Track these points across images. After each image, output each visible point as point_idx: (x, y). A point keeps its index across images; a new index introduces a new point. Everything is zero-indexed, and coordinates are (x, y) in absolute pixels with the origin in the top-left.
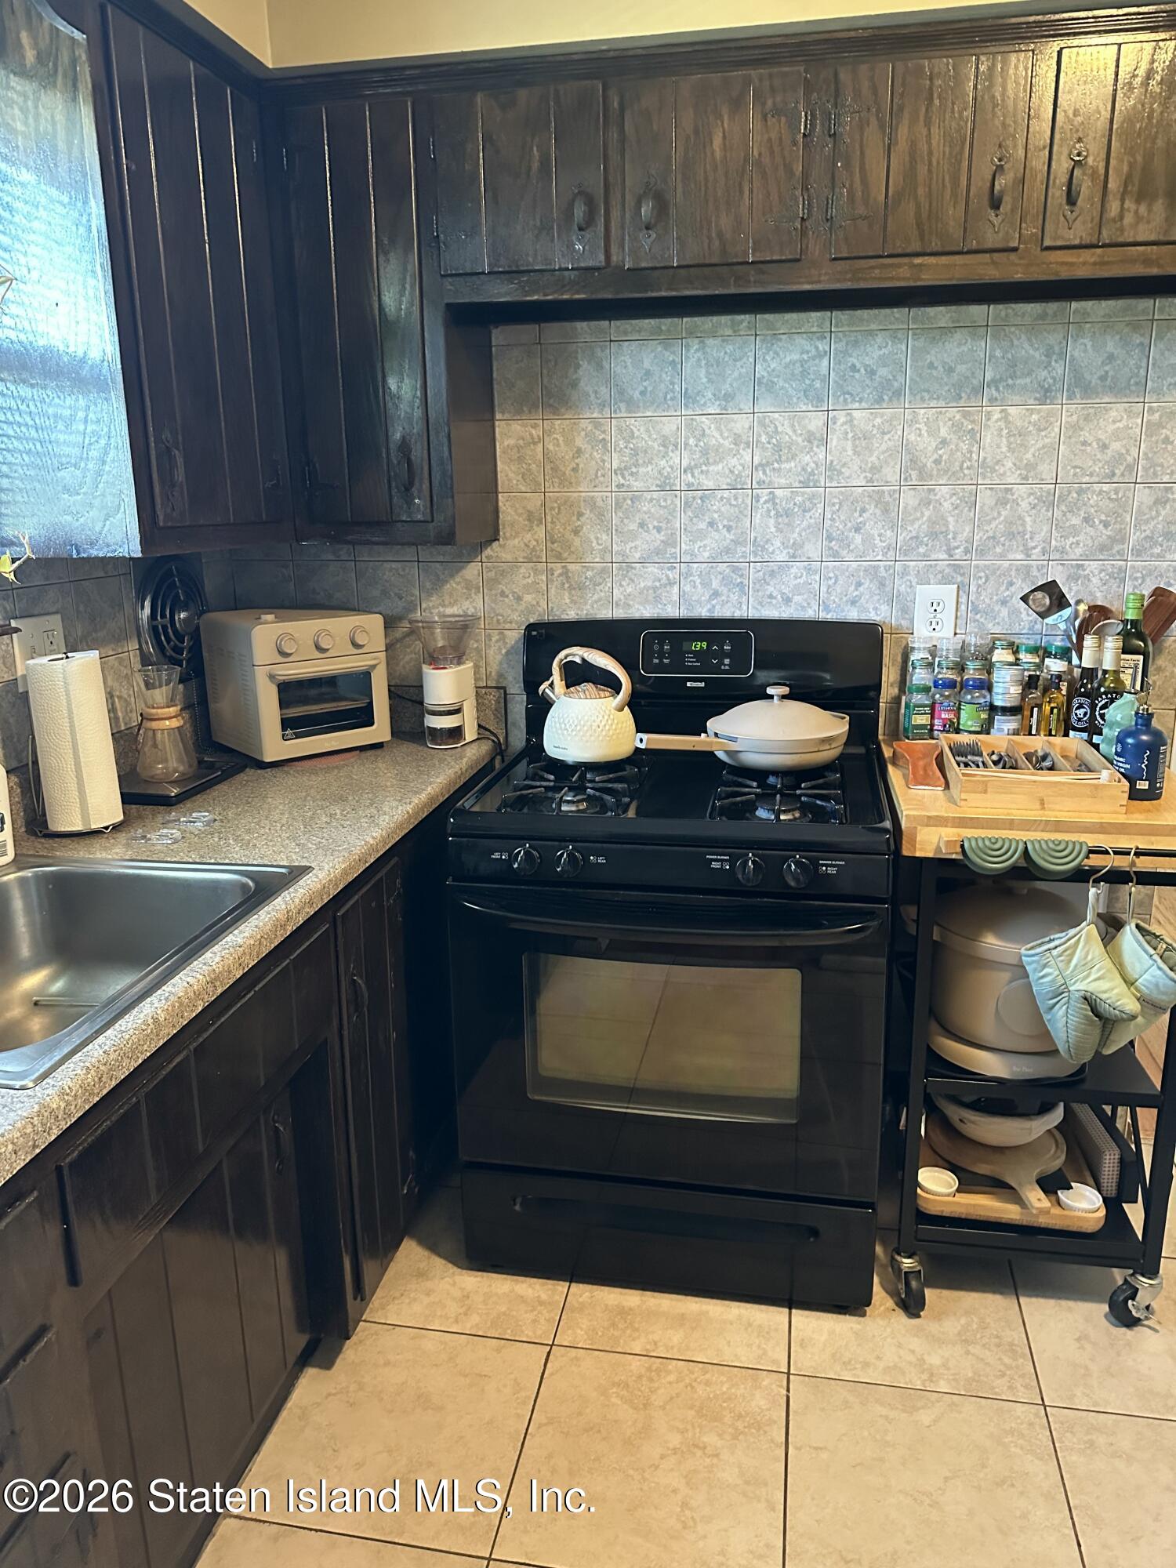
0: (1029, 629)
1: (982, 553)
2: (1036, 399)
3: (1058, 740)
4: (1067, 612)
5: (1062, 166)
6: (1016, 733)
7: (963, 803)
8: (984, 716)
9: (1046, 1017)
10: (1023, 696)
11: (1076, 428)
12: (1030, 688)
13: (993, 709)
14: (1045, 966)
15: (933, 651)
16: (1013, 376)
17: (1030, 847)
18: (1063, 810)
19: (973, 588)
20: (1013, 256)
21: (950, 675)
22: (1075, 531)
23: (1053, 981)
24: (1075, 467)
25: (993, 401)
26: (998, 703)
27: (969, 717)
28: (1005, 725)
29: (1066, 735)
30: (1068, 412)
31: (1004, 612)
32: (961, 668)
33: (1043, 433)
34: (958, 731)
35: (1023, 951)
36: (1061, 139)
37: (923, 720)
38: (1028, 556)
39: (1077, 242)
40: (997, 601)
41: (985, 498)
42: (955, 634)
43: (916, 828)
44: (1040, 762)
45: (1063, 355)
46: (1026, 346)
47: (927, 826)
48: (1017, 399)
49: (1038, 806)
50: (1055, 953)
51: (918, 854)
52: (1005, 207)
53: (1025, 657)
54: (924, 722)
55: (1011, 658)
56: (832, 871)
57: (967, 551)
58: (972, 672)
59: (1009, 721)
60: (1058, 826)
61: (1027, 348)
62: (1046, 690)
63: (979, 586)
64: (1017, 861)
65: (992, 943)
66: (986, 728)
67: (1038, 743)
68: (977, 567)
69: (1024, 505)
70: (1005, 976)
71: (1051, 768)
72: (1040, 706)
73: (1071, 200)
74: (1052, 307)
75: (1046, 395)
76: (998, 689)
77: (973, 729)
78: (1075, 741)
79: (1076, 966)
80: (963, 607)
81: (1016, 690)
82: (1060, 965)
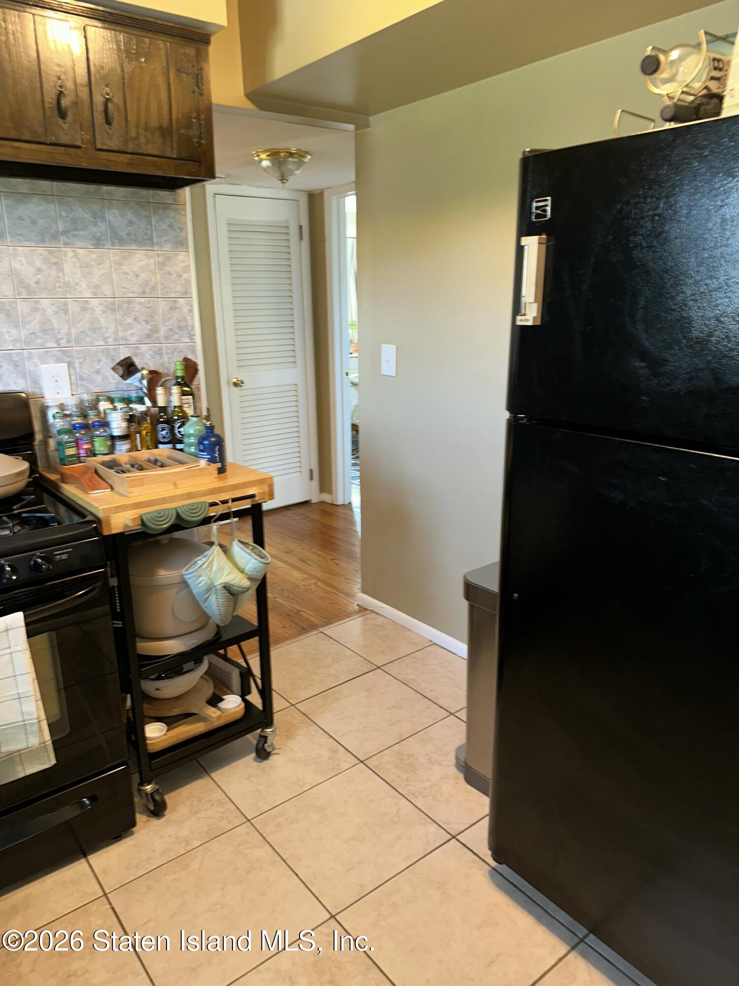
0: (116, 388)
1: (78, 341)
2: (93, 245)
3: (155, 451)
4: (138, 375)
5: (98, 100)
6: (130, 450)
7: (131, 495)
8: (109, 443)
9: (203, 606)
10: (129, 427)
11: (119, 264)
12: (131, 422)
13: (113, 438)
14: (200, 576)
15: (62, 407)
16: (76, 229)
17: (179, 510)
18: (186, 486)
19: (77, 365)
20: (79, 152)
21: (78, 421)
22: (130, 326)
23: (206, 583)
24: (123, 288)
25: (66, 244)
26: (116, 432)
27: (100, 445)
28: (122, 447)
29: (157, 447)
30: (112, 254)
31: (99, 379)
32: (85, 416)
33: (101, 266)
34: (95, 455)
35: (184, 572)
36: (96, 82)
37: (71, 451)
38: (106, 342)
39: (116, 148)
40: (94, 372)
41: (73, 307)
42: (72, 395)
43: (109, 516)
44: (157, 463)
45: (103, 219)
46: (80, 210)
47: (117, 512)
48: (80, 244)
49: (172, 487)
50: (204, 567)
51: (114, 532)
52: (69, 118)
53: (119, 405)
54: (74, 453)
55: (111, 406)
56: (64, 557)
57: (68, 341)
58: (92, 417)
59: (125, 444)
60: (189, 496)
61: (81, 213)
62: (139, 423)
63: (81, 363)
64: (174, 522)
65: (165, 574)
66: (112, 450)
67: (144, 454)
68: (77, 351)
69: (98, 311)
70: (174, 591)
71: (162, 466)
72: (139, 432)
73: (108, 122)
74: (92, 187)
75: (98, 242)
76: (114, 425)
77: (105, 452)
78: (164, 450)
79: (216, 571)
80: (73, 377)
81: (124, 425)
82: (208, 573)
